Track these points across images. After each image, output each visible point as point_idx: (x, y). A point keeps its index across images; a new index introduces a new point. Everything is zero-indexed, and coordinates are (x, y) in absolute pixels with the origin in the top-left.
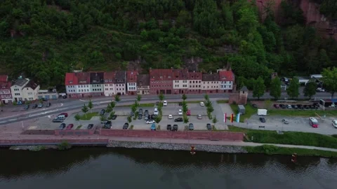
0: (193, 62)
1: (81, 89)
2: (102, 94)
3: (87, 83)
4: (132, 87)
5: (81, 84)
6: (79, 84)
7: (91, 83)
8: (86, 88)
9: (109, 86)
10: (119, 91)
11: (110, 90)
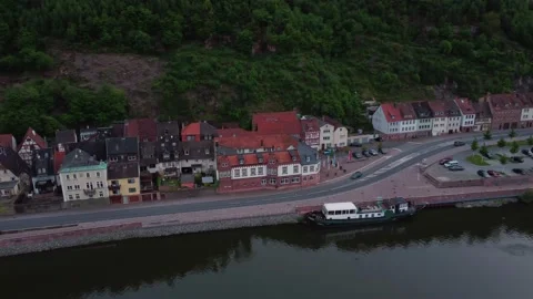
0: (521, 83)
1: (405, 126)
2: (430, 133)
3: (414, 118)
4: (466, 120)
5: (407, 119)
6: (404, 119)
7: (419, 117)
8: (412, 125)
9: (440, 122)
10: (451, 128)
11: (440, 125)
